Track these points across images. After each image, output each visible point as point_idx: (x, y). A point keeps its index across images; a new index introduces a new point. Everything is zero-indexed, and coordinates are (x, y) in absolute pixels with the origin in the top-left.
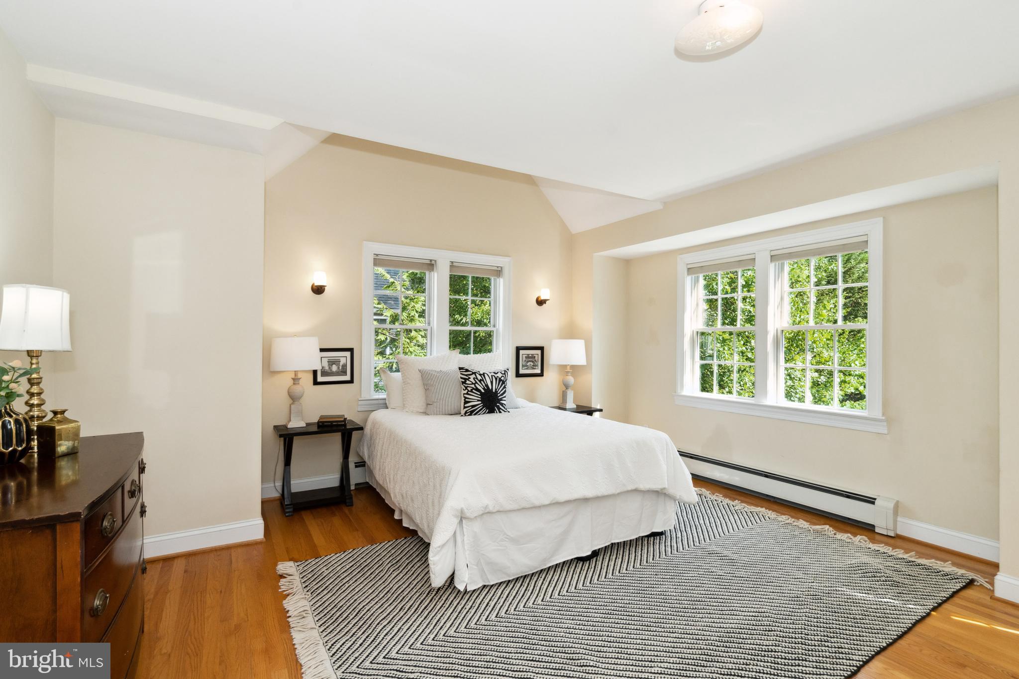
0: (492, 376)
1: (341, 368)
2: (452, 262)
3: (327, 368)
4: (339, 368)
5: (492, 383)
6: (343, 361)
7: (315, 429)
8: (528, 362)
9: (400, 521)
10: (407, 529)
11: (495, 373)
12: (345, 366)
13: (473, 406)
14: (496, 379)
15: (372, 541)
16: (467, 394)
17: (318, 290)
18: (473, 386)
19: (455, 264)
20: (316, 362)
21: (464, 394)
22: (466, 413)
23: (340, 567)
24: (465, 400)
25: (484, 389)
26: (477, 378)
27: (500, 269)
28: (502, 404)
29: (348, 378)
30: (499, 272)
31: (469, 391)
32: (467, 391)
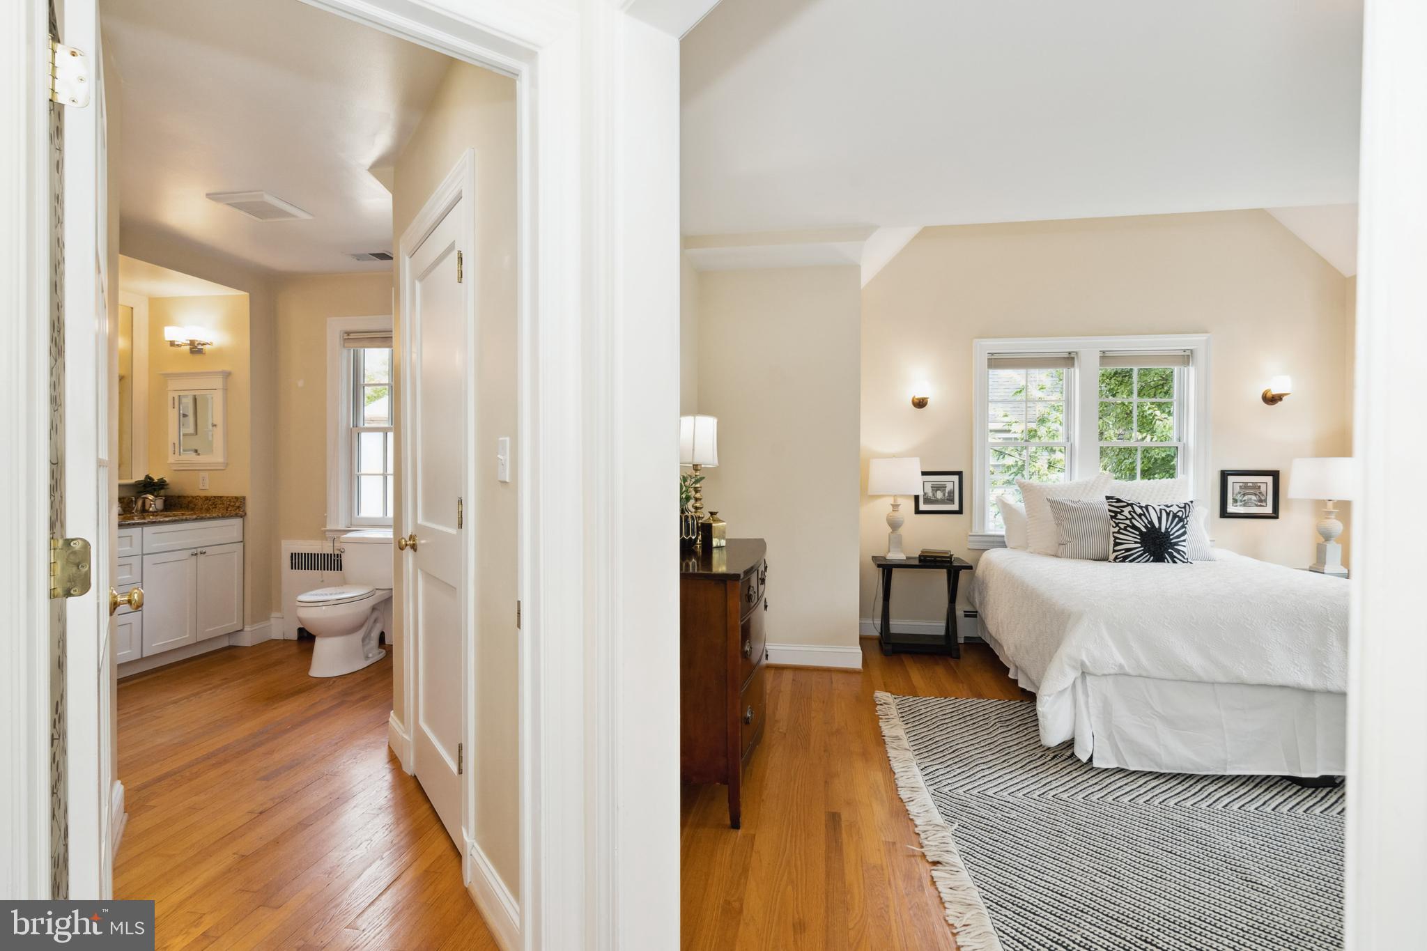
0: (1161, 510)
1: (947, 495)
2: (1104, 352)
3: (930, 494)
4: (944, 495)
5: (1160, 519)
6: (949, 487)
7: (917, 562)
8: (1244, 495)
9: (1016, 681)
10: (1023, 690)
11: (1167, 506)
12: (952, 493)
13: (1127, 550)
14: (1168, 514)
15: (980, 696)
16: (1118, 532)
17: (920, 404)
18: (1128, 522)
19: (1108, 354)
20: (918, 485)
21: (1114, 533)
22: (1116, 558)
23: (939, 710)
24: (1114, 541)
25: (1146, 527)
26: (1135, 512)
27: (1188, 353)
28: (1178, 551)
29: (955, 507)
30: (1187, 358)
31: (1120, 528)
32: (1118, 528)
